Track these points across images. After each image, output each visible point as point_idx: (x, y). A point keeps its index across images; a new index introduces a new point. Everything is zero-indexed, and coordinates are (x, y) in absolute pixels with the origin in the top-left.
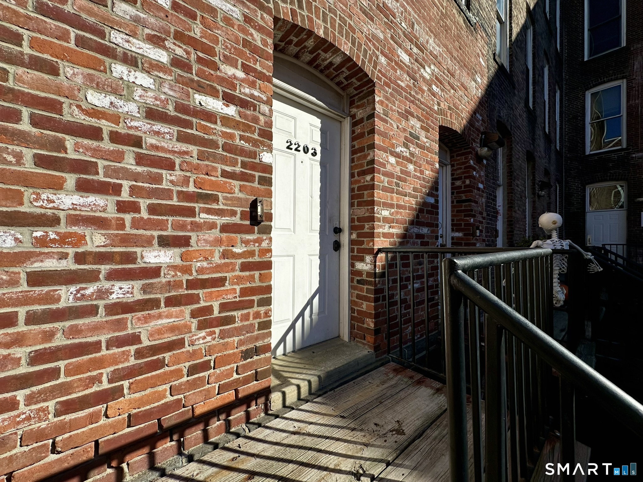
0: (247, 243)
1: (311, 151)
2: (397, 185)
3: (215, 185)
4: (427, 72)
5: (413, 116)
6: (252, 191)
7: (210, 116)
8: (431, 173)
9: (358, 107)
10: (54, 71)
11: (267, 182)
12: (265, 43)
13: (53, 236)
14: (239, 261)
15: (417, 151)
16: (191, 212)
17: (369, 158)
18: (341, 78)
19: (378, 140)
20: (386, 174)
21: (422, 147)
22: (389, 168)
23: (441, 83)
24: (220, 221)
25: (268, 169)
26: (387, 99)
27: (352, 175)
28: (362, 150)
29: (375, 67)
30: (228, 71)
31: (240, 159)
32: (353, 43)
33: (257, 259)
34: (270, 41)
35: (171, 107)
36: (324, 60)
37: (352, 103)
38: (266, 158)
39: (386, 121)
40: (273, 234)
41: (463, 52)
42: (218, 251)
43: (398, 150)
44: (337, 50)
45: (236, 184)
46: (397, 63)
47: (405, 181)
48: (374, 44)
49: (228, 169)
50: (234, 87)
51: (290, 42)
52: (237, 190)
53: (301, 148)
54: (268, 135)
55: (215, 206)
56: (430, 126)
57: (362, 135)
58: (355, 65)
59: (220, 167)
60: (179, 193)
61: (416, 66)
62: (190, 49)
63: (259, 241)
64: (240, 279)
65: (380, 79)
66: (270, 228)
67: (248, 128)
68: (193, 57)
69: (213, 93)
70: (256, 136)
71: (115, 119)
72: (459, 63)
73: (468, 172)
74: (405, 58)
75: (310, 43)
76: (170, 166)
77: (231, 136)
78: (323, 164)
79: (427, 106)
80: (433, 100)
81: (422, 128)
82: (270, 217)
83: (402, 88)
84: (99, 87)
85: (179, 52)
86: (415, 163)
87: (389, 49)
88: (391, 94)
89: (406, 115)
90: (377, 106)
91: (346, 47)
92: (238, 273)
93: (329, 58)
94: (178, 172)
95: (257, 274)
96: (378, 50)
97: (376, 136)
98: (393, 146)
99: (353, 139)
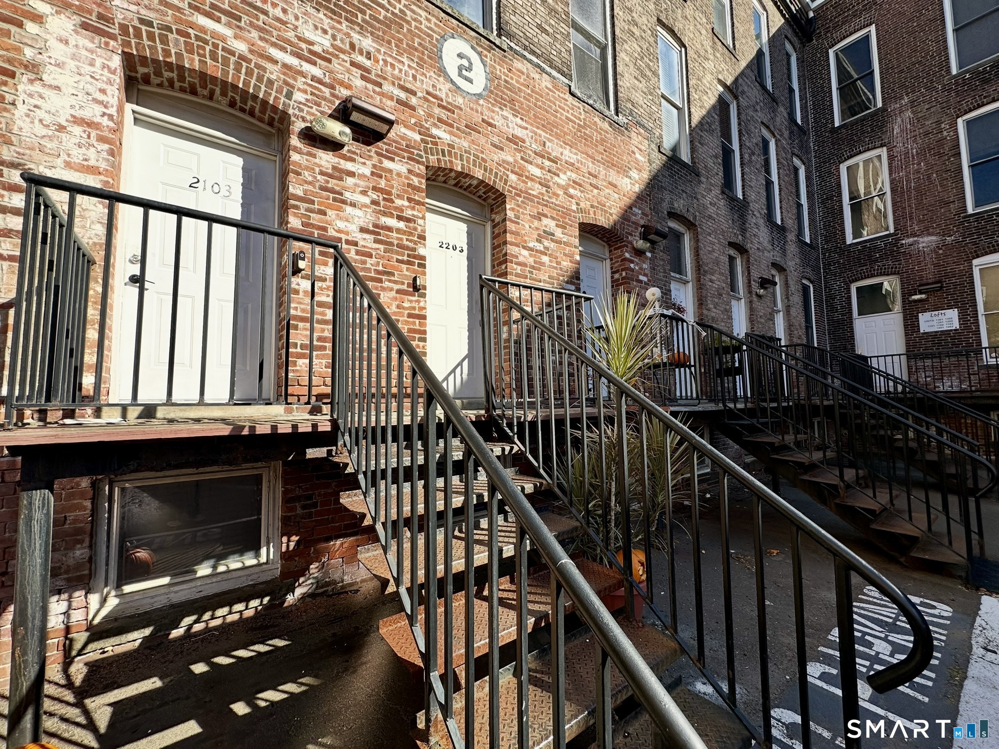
0: (411, 301)
1: (459, 249)
2: (531, 273)
3: (393, 267)
4: (562, 179)
5: (546, 216)
6: (414, 271)
7: (389, 229)
8: (570, 264)
9: (496, 213)
10: (325, 214)
11: (422, 266)
12: (420, 183)
13: (324, 286)
14: (407, 312)
15: (552, 245)
16: (380, 281)
17: (504, 252)
18: (481, 193)
19: (509, 237)
20: (518, 264)
21: (559, 242)
22: (521, 259)
23: (580, 185)
24: (396, 287)
25: (423, 258)
26: (518, 206)
27: (493, 266)
28: (499, 246)
29: (505, 183)
30: (399, 202)
31: (406, 252)
32: (485, 170)
33: (417, 312)
34: (424, 181)
35: (371, 226)
36: (465, 183)
37: (492, 210)
38: (421, 251)
39: (518, 223)
40: (427, 299)
41: (610, 153)
42: (395, 304)
43: (531, 245)
44: (472, 177)
45: (404, 267)
46: (527, 177)
47: (539, 270)
48: (504, 168)
49: (400, 258)
50: (402, 211)
51: (439, 175)
52: (405, 270)
53: (450, 247)
54: (422, 237)
55: (392, 278)
56: (567, 224)
57: (499, 235)
58: (488, 185)
59: (395, 256)
60: (375, 270)
61: (548, 176)
62: (379, 194)
63: (418, 301)
64: (407, 323)
65: (511, 192)
66: (425, 294)
67: (411, 234)
68: (381, 198)
69: (391, 215)
70: (416, 239)
71: (347, 233)
72: (604, 164)
73: (623, 265)
74: (537, 172)
75: (453, 174)
76: (370, 256)
77: (401, 239)
78: (469, 259)
79: (564, 207)
80: (570, 202)
81: (557, 225)
82: (425, 288)
83: (533, 196)
84: (341, 219)
85: (375, 197)
86: (550, 256)
87: (519, 168)
88: (522, 202)
89: (539, 216)
90: (508, 212)
91: (479, 174)
92: (406, 318)
93: (467, 182)
94: (374, 259)
95: (417, 321)
96: (508, 170)
97: (508, 235)
98: (525, 242)
99: (493, 238)
